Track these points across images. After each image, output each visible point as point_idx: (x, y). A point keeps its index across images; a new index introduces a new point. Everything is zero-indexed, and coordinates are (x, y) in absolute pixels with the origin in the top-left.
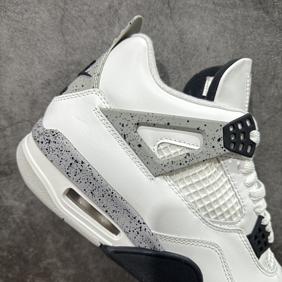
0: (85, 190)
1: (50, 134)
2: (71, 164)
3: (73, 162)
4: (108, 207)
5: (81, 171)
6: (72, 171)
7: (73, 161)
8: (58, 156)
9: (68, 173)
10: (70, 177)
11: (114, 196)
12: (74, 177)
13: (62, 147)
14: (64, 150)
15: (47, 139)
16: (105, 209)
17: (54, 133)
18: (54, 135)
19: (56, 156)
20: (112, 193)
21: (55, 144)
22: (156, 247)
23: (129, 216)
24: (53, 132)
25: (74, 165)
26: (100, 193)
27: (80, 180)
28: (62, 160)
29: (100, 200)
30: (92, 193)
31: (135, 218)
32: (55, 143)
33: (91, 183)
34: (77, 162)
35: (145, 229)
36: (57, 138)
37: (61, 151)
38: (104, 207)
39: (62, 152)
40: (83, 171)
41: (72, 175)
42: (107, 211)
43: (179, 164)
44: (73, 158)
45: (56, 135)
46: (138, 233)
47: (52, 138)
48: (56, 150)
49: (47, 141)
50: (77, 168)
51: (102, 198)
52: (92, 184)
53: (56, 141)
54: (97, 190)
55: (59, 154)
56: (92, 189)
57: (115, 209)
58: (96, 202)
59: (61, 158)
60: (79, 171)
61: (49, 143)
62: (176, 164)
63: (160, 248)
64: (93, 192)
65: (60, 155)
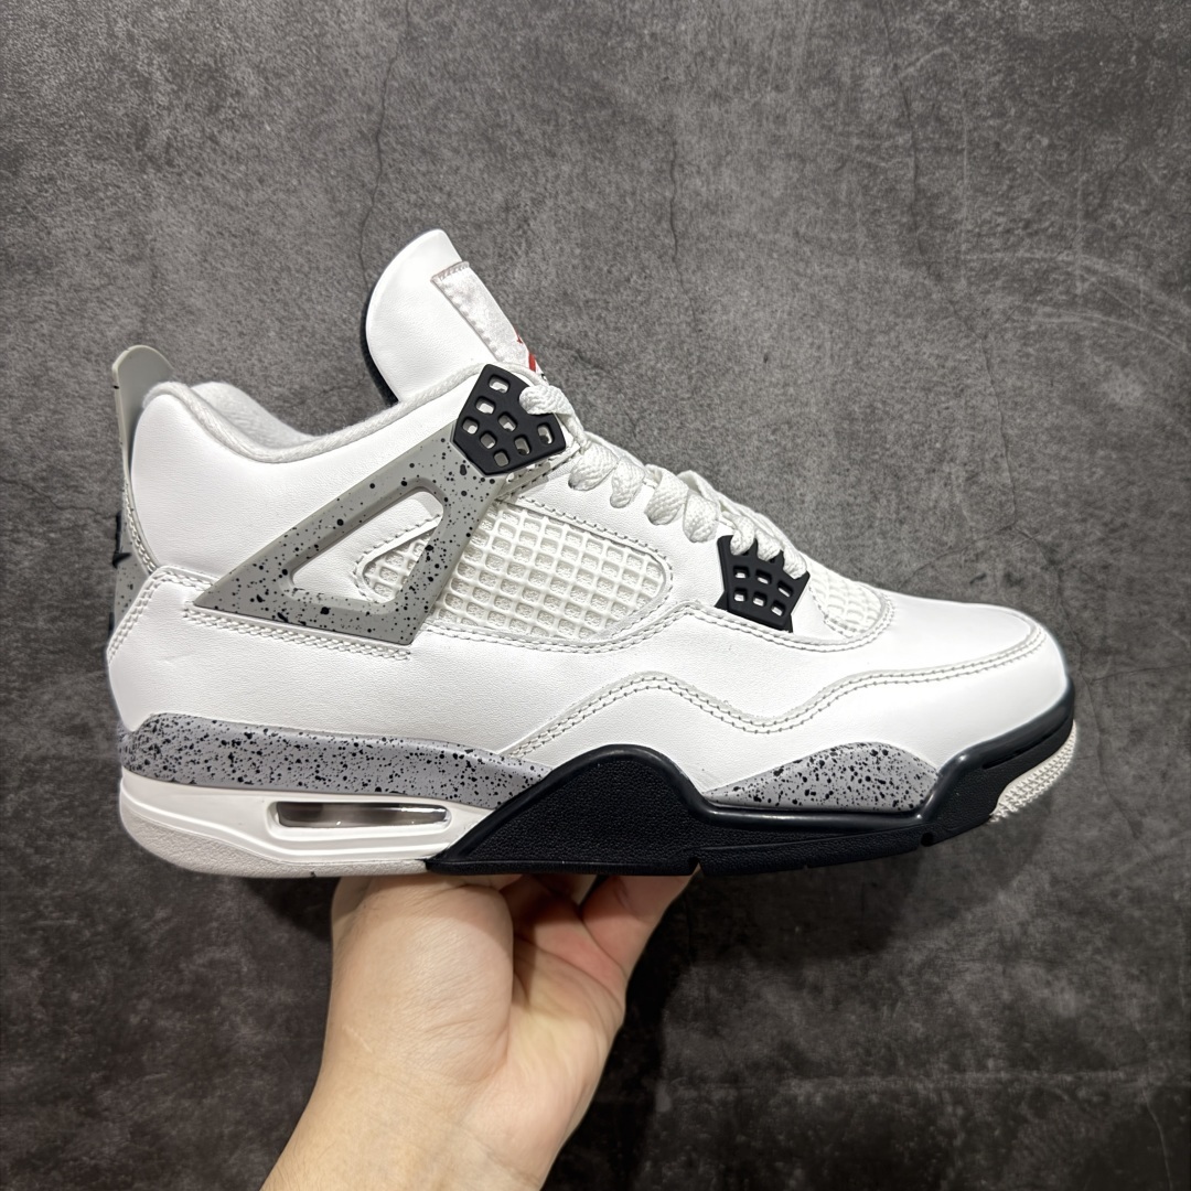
0: (300, 784)
1: (148, 735)
2: (231, 757)
3: (232, 750)
4: (374, 779)
5: (259, 753)
6: (244, 768)
7: (229, 750)
8: (193, 761)
9: (240, 780)
10: (250, 783)
11: (366, 750)
12: (259, 776)
13: (186, 739)
14: (194, 741)
15: (150, 749)
16: (371, 788)
17: (153, 725)
18: (154, 730)
19: (191, 765)
20: (356, 745)
21: (170, 746)
24: (148, 725)
25: (238, 754)
26: (334, 766)
27: (276, 773)
28: (208, 764)
29: (345, 778)
30: (318, 778)
31: (442, 756)
32: (168, 741)
33: (299, 761)
34: (239, 743)
35: (481, 760)
36: (165, 730)
37: (191, 747)
38: (365, 785)
39: (196, 748)
40: (264, 752)
41: (251, 776)
42: (378, 789)
43: (427, 582)
44: (224, 743)
45: (158, 726)
47: (156, 740)
48: (182, 753)
49: (152, 752)
50: (250, 755)
51: (346, 773)
52: (303, 760)
53: (166, 737)
54: (322, 766)
55: (193, 757)
56: (313, 771)
58: (342, 789)
59: (202, 761)
60: (255, 758)
61: (159, 752)
64: (320, 775)
65: (196, 758)
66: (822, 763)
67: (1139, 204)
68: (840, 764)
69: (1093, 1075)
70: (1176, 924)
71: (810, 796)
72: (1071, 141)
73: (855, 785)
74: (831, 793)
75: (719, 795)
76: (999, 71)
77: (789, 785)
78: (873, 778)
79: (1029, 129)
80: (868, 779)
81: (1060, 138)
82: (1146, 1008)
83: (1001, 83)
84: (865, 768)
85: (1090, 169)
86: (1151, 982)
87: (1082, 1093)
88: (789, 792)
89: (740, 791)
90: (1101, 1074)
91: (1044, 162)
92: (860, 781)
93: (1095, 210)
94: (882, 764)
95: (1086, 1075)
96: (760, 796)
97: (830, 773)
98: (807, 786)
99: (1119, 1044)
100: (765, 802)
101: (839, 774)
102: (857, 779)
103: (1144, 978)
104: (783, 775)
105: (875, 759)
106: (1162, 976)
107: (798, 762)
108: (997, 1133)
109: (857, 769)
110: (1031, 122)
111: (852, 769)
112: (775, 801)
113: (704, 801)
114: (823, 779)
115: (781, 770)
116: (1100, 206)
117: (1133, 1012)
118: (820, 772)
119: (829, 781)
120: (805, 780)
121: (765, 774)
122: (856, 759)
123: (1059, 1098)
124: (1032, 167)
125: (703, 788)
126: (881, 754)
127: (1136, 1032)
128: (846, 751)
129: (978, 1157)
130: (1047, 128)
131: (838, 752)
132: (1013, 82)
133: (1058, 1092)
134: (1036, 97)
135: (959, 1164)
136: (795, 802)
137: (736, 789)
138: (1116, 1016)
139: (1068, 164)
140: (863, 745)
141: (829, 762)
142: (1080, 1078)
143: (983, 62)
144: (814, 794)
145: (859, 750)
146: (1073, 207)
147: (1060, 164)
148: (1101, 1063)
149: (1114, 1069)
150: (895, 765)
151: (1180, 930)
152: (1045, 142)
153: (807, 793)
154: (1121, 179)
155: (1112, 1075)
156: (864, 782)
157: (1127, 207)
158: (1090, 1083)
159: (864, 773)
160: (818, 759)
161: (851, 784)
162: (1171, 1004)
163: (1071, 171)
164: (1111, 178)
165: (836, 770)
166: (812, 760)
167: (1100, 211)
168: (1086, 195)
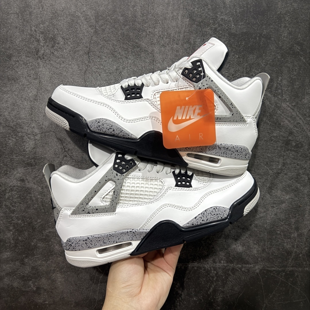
0: (101, 245)
2: (86, 243)
5: (91, 241)
6: (89, 245)
9: (89, 247)
10: (91, 247)
11: (112, 235)
12: (92, 246)
13: (76, 242)
20: (110, 234)
22: (146, 232)
23: (125, 234)
26: (107, 240)
27: (96, 244)
28: (82, 246)
29: (109, 242)
30: (104, 243)
31: (128, 232)
32: (73, 243)
33: (99, 241)
35: (135, 231)
36: (72, 241)
41: (91, 246)
43: (115, 199)
44: (84, 241)
45: (70, 240)
46: (135, 235)
48: (76, 245)
52: (100, 240)
54: (104, 240)
56: (103, 242)
57: (118, 238)
59: (80, 245)
61: (71, 246)
62: (114, 200)
63: (147, 230)
64: (104, 242)
66: (204, 214)
67: (259, 71)
68: (207, 213)
69: (246, 265)
70: (265, 232)
71: (203, 221)
72: (243, 56)
73: (212, 216)
74: (207, 219)
75: (185, 226)
76: (227, 40)
77: (198, 220)
78: (215, 214)
79: (234, 53)
80: (214, 214)
81: (241, 56)
82: (258, 251)
83: (227, 43)
84: (213, 212)
85: (248, 63)
86: (259, 245)
87: (243, 269)
88: (199, 221)
89: (189, 224)
90: (248, 265)
91: (237, 61)
92: (213, 215)
93: (248, 72)
94: (216, 211)
95: (244, 265)
96: (193, 224)
97: (206, 215)
98: (202, 219)
99: (252, 259)
100: (194, 225)
101: (208, 215)
102: (212, 215)
103: (257, 244)
104: (197, 218)
105: (215, 210)
106: (262, 244)
107: (199, 215)
108: (224, 277)
109: (211, 213)
110: (234, 52)
111: (210, 213)
112: (196, 224)
113: (183, 228)
114: (205, 217)
115: (196, 217)
116: (250, 71)
117: (255, 252)
118: (204, 216)
119: (206, 217)
120: (201, 218)
121: (193, 219)
122: (210, 211)
123: (238, 270)
124: (234, 62)
125: (181, 225)
126: (215, 209)
127: (256, 256)
128: (208, 210)
129: (219, 283)
130: (238, 53)
131: (207, 210)
132: (230, 43)
133: (238, 269)
134: (235, 47)
135: (215, 284)
136: (201, 223)
137: (188, 224)
138: (251, 252)
139: (243, 61)
140: (211, 208)
141: (205, 213)
142: (243, 266)
143: (223, 38)
144: (204, 220)
145: (211, 209)
146: (243, 71)
147: (241, 61)
148: (248, 263)
149: (250, 264)
150: (219, 210)
151: (266, 234)
152: (237, 56)
153: (202, 221)
154: (255, 65)
155: (250, 266)
156: (214, 215)
157: (256, 71)
158: (245, 267)
159: (213, 213)
160: (203, 213)
161: (211, 216)
162: (264, 250)
163: (243, 63)
164: (252, 65)
165: (207, 214)
166: (202, 214)
167: (250, 72)
168: (246, 69)
